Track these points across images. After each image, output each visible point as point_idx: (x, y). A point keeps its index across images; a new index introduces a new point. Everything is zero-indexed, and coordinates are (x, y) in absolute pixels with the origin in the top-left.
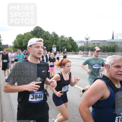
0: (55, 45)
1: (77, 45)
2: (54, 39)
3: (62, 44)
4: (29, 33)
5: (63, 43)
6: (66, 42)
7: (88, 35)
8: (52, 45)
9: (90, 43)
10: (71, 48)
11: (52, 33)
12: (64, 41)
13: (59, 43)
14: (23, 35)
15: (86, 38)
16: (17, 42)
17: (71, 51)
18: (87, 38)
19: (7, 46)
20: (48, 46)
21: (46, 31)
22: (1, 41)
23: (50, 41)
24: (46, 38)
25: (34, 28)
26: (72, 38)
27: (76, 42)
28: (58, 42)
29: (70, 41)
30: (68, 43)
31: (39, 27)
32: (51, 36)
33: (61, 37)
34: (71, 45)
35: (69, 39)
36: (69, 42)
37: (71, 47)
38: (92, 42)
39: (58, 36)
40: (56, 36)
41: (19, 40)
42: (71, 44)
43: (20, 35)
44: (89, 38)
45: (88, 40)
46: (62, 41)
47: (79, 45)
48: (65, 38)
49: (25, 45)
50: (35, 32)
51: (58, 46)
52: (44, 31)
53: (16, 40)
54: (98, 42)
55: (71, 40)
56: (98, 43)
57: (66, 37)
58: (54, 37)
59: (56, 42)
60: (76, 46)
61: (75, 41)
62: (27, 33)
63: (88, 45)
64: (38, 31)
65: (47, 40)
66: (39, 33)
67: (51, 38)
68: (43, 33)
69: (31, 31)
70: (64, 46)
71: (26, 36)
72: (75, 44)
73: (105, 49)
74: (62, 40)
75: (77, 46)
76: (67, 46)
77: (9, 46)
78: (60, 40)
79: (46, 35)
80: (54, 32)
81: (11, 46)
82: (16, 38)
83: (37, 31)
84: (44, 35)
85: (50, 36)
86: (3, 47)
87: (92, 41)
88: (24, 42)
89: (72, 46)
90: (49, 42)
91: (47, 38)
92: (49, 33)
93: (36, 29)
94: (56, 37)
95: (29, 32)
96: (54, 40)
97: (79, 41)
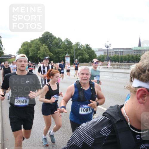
0: (69, 54)
1: (96, 54)
2: (68, 47)
3: (77, 53)
4: (36, 41)
5: (79, 52)
6: (82, 51)
7: (108, 41)
8: (64, 55)
9: (112, 51)
10: (88, 59)
11: (65, 40)
12: (80, 49)
13: (73, 53)
14: (29, 43)
15: (106, 45)
16: (23, 51)
17: (88, 62)
18: (108, 46)
19: (10, 56)
20: (60, 55)
21: (58, 38)
22: (3, 50)
23: (62, 49)
24: (57, 45)
25: (43, 34)
26: (89, 45)
27: (94, 51)
28: (73, 51)
29: (87, 50)
30: (85, 52)
31: (49, 32)
32: (64, 43)
33: (76, 44)
34: (88, 55)
35: (85, 47)
36: (85, 50)
37: (87, 56)
38: (114, 51)
39: (73, 43)
40: (69, 43)
41: (24, 49)
42: (88, 53)
43: (26, 43)
44: (111, 45)
45: (109, 48)
46: (77, 50)
47: (98, 54)
48: (80, 46)
49: (32, 54)
50: (44, 39)
51: (72, 55)
52: (55, 38)
53: (21, 49)
54: (121, 50)
55: (88, 48)
56: (121, 52)
57: (82, 45)
58: (68, 44)
59: (70, 51)
60: (94, 55)
61: (93, 49)
62: (34, 40)
63: (109, 54)
64: (48, 38)
65: (58, 48)
66: (48, 40)
67: (63, 46)
68: (53, 40)
69: (39, 37)
70: (79, 56)
71: (33, 43)
72: (92, 53)
73: (129, 59)
74: (78, 48)
75: (96, 56)
76: (83, 56)
77: (12, 56)
78: (74, 48)
79: (58, 42)
80: (67, 38)
81: (15, 56)
82: (22, 46)
83: (46, 37)
84: (55, 43)
85: (62, 44)
86: (5, 57)
87: (114, 49)
88: (31, 51)
89: (90, 56)
90: (62, 51)
91: (59, 45)
92: (61, 40)
93: (45, 35)
94: (70, 45)
95: (37, 39)
96: (67, 49)
97: (98, 49)
